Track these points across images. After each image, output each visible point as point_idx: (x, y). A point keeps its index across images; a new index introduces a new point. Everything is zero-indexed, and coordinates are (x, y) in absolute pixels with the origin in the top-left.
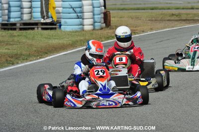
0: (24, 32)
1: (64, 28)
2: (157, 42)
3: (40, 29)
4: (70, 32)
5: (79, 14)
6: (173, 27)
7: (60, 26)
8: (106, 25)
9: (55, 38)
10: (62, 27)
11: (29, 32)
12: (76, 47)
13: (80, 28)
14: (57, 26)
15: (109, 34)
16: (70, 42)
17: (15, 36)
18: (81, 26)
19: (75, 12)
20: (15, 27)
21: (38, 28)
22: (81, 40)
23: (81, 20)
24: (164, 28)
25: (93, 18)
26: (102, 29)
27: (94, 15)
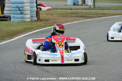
1: (13, 20)
2: (76, 30)
4: (18, 22)
5: (22, 12)
7: (10, 19)
8: (37, 18)
10: (11, 19)
13: (22, 20)
14: (8, 19)
16: (22, 28)
18: (23, 19)
19: (20, 10)
23: (23, 15)
24: (73, 21)
25: (30, 14)
26: (35, 21)
27: (31, 12)
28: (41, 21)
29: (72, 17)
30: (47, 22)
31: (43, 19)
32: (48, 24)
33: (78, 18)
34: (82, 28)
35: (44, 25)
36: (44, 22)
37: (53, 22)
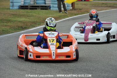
0: (33, 11)
1: (52, 9)
2: (102, 17)
3: (40, 9)
6: (106, 10)
7: (50, 8)
8: (73, 8)
9: (50, 14)
11: (35, 10)
12: (61, 19)
14: (49, 8)
15: (75, 13)
16: (58, 16)
17: (29, 12)
20: (27, 8)
21: (39, 8)
22: (63, 15)
24: (102, 10)
25: (67, 4)
26: (71, 10)
28: (75, 10)
29: (102, 7)
30: (80, 11)
31: (77, 9)
32: (80, 13)
33: (107, 8)
34: (107, 16)
35: (77, 13)
36: (77, 11)
37: (85, 11)
